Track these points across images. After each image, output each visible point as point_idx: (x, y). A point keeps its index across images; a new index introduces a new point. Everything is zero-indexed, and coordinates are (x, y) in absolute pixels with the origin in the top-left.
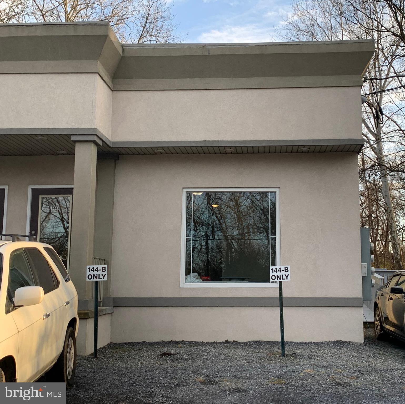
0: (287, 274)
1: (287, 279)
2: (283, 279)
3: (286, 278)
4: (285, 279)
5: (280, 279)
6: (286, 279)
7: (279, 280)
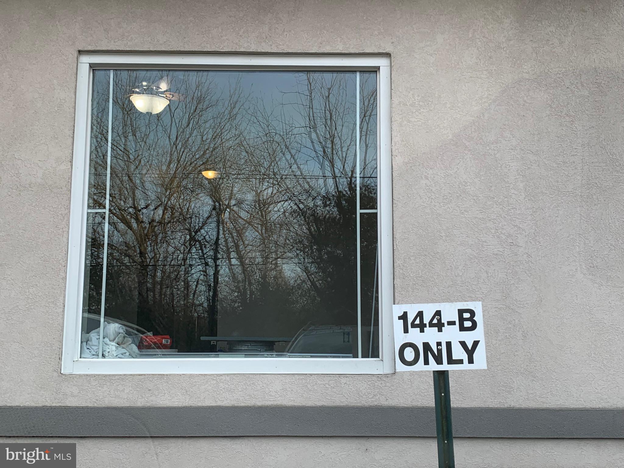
0: (469, 338)
1: (471, 361)
2: (451, 361)
3: (464, 356)
4: (461, 362)
5: (439, 361)
6: (466, 360)
7: (433, 366)
